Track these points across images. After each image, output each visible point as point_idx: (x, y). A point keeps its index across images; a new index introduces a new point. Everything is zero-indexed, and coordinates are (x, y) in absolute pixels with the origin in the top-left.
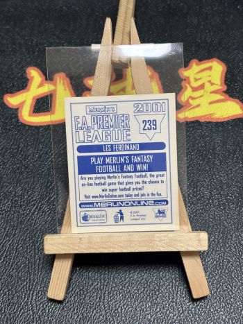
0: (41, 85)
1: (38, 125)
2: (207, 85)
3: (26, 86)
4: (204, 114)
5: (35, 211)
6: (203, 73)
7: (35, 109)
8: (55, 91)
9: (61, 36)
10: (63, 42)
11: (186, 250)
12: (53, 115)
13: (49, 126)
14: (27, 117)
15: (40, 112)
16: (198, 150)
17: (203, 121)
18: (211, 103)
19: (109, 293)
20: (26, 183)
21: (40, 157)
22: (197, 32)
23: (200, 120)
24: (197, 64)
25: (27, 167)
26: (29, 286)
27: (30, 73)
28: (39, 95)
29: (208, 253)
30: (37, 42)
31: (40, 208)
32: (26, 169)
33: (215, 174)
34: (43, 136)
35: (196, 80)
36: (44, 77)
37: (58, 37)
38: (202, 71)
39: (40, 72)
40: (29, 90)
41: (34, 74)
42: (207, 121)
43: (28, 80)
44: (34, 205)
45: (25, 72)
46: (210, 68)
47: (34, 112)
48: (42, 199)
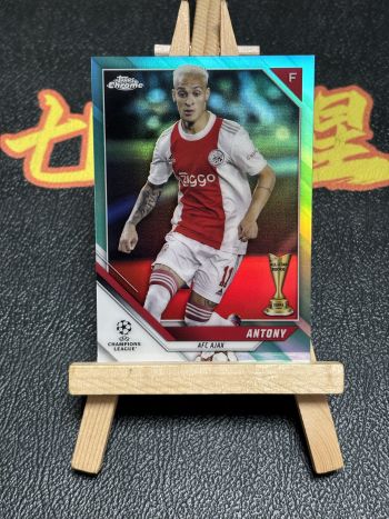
0: (62, 121)
1: (57, 187)
2: (341, 129)
3: (38, 120)
4: (335, 177)
5: (49, 332)
6: (334, 109)
7: (51, 161)
8: (86, 131)
9: (98, 39)
10: (101, 49)
11: (307, 393)
12: (82, 172)
13: (75, 189)
14: (39, 173)
15: (59, 166)
16: (325, 237)
17: (333, 189)
18: (348, 159)
19: (172, 474)
20: (34, 284)
21: (59, 241)
22: (324, 41)
23: (329, 188)
24: (325, 95)
25: (37, 258)
26: (37, 460)
27: (45, 100)
28: (58, 138)
29: (338, 411)
30: (56, 48)
31: (58, 328)
32: (34, 261)
33: (351, 278)
34: (65, 206)
35: (323, 120)
36: (68, 108)
37: (92, 41)
38: (333, 105)
39: (61, 98)
40: (42, 128)
41: (52, 102)
42: (341, 189)
43: (40, 111)
44: (48, 321)
45: (36, 98)
46: (346, 102)
47: (50, 165)
48: (61, 311)
